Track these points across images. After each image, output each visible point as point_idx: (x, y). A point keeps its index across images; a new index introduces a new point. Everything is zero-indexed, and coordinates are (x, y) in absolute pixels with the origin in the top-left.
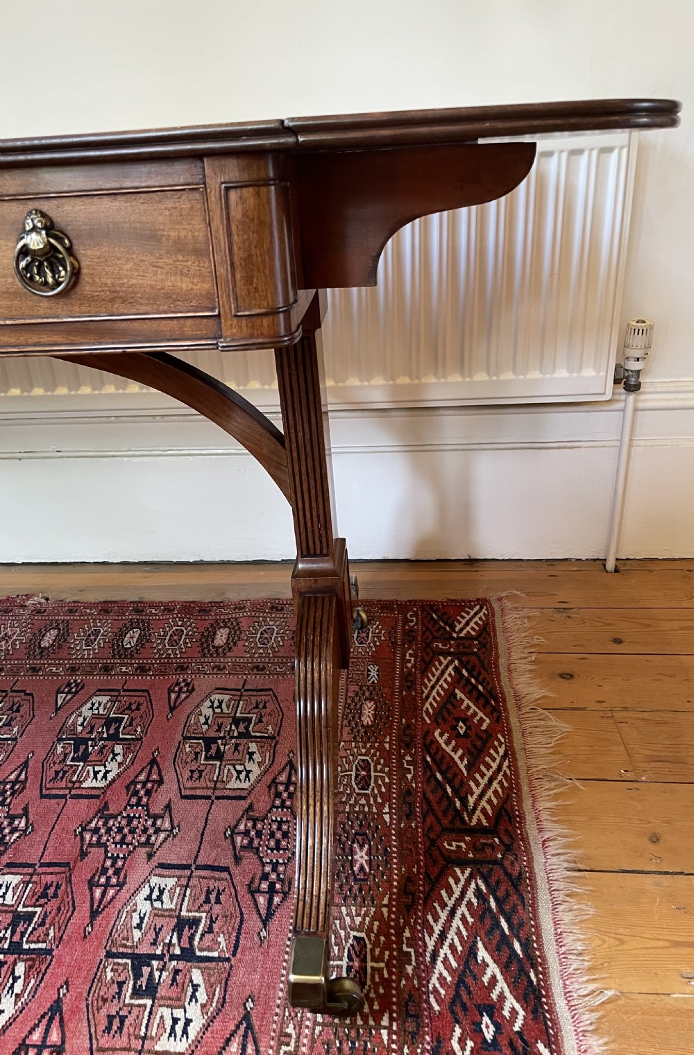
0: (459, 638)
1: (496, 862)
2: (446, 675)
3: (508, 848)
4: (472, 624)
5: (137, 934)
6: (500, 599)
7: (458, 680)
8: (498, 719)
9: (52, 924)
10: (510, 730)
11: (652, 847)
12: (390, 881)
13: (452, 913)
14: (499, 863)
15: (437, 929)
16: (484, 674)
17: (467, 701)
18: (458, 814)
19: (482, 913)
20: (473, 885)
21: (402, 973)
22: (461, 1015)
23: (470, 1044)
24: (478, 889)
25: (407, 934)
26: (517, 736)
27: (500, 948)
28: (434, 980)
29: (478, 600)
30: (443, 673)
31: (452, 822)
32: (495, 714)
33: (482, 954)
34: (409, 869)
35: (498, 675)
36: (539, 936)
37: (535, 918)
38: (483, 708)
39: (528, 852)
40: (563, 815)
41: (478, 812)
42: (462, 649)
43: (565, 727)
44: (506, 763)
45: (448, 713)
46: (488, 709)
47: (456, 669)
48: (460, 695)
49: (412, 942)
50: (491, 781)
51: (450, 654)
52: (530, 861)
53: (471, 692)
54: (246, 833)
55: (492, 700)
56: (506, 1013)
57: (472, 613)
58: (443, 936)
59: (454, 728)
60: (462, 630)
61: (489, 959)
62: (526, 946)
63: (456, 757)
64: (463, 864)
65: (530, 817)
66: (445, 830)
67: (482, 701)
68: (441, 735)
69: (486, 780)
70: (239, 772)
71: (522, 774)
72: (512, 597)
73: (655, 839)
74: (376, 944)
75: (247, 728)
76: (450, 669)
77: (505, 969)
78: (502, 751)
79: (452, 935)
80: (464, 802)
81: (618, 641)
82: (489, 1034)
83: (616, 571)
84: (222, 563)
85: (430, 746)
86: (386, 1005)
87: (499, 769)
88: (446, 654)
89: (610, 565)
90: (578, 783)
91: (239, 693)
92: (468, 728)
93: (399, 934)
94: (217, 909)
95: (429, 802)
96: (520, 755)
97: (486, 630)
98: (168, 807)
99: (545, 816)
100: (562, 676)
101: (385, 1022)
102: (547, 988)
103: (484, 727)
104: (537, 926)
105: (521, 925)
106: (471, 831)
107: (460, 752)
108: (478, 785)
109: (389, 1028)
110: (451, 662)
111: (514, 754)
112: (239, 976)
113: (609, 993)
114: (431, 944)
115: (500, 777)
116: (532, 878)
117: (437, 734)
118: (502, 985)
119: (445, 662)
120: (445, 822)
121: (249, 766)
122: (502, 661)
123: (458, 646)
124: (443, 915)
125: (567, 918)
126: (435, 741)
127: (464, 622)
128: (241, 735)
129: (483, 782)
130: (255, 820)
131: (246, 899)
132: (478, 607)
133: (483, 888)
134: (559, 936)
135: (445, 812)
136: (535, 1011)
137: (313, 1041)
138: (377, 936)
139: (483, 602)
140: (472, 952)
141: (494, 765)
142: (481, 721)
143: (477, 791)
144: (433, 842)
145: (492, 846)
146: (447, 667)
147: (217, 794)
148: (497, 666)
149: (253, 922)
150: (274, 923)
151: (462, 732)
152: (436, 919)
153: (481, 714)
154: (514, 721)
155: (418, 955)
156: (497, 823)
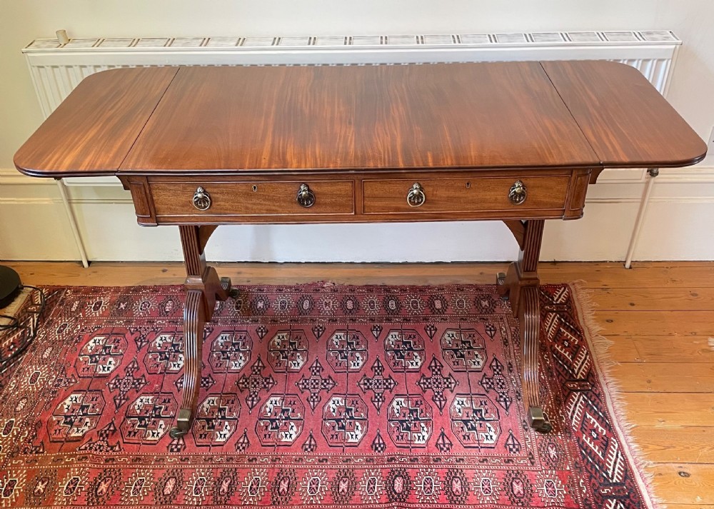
0: (557, 304)
1: (589, 390)
2: (554, 321)
3: (593, 386)
4: (562, 297)
5: (460, 414)
6: (574, 284)
7: (560, 324)
8: (582, 340)
9: (426, 412)
10: (587, 344)
11: (648, 384)
12: (550, 397)
13: (576, 405)
14: (591, 390)
15: (571, 410)
16: (572, 321)
17: (566, 333)
18: (571, 375)
19: (587, 405)
20: (582, 397)
21: (561, 422)
22: (584, 431)
23: (589, 438)
24: (584, 398)
25: (560, 412)
26: (590, 345)
27: (595, 414)
28: (573, 423)
29: (563, 284)
30: (553, 320)
31: (570, 377)
32: (580, 338)
33: (588, 416)
34: (556, 393)
35: (579, 321)
36: (608, 411)
37: (606, 406)
38: (574, 335)
39: (601, 387)
40: (613, 374)
41: (579, 374)
42: (559, 309)
43: (612, 342)
44: (588, 357)
45: (558, 337)
46: (577, 336)
47: (558, 318)
48: (562, 330)
49: (563, 413)
50: (583, 363)
51: (554, 312)
52: (602, 390)
53: (567, 328)
54: (487, 383)
55: (577, 331)
56: (600, 431)
57: (561, 291)
58: (574, 412)
59: (563, 344)
60: (557, 300)
61: (591, 417)
62: (604, 413)
63: (566, 355)
64: (577, 391)
65: (600, 375)
66: (567, 381)
67: (573, 333)
68: (558, 346)
69: (580, 363)
70: (474, 362)
71: (595, 361)
72: (581, 283)
73: (649, 382)
74: (550, 415)
75: (470, 345)
76: (556, 319)
77: (598, 419)
78: (585, 352)
79: (577, 411)
80: (573, 371)
81: (632, 305)
82: (595, 436)
83: (630, 268)
84: (418, 263)
85: (554, 351)
86: (558, 430)
87: (585, 359)
88: (552, 312)
89: (628, 265)
90: (619, 364)
91: (460, 331)
92: (569, 343)
93: (558, 412)
94: (486, 407)
95: (558, 371)
96: (593, 353)
97: (569, 299)
98: (450, 375)
99: (606, 375)
100: (608, 321)
101: (559, 434)
102: (613, 424)
103: (576, 343)
104: (607, 408)
105: (601, 408)
106: (577, 381)
107: (568, 353)
108: (577, 365)
109: (561, 436)
110: (556, 315)
111: (590, 353)
112: (504, 425)
113: (633, 426)
114: (570, 414)
115: (586, 362)
116: (604, 394)
117: (556, 346)
118: (597, 424)
119: (553, 316)
120: (567, 378)
121: (478, 360)
122: (580, 315)
123: (557, 308)
124: (573, 406)
125: (617, 406)
126: (555, 349)
127: (557, 296)
128: (468, 348)
129: (579, 364)
130: (489, 379)
131: (497, 404)
132: (563, 288)
133: (586, 398)
134: (615, 412)
135: (566, 375)
136: (609, 430)
137: (536, 439)
138: (550, 412)
139: (565, 286)
140: (585, 416)
141: (583, 358)
142: (574, 341)
143: (577, 367)
144: (564, 385)
145: (587, 385)
146: (554, 318)
147: (467, 370)
148: (578, 317)
149: (502, 411)
150: (510, 410)
151: (567, 345)
152: (570, 407)
153: (574, 338)
154: (589, 341)
155: (566, 417)
156: (588, 378)
